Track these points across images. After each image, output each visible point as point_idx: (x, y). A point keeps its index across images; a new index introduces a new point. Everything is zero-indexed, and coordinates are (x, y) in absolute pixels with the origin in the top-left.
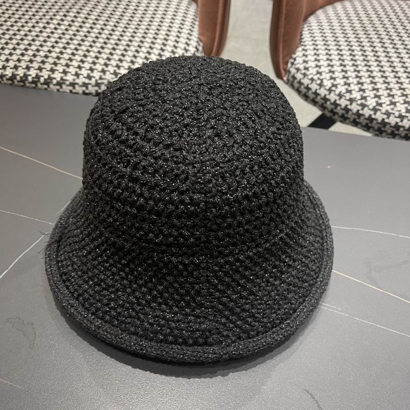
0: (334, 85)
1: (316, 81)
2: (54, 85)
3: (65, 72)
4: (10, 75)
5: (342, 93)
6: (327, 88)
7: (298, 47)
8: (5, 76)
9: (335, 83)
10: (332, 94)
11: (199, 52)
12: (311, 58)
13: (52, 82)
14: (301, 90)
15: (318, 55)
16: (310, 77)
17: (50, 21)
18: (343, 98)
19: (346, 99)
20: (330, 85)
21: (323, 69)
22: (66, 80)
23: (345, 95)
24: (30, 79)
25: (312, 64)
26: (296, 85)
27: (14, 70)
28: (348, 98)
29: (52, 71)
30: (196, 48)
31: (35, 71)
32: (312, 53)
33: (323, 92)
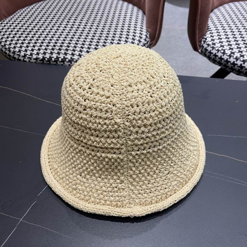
0: (232, 53)
1: (221, 51)
2: (67, 62)
3: (73, 54)
4: (42, 58)
5: (238, 57)
6: (228, 55)
7: (207, 32)
8: (39, 58)
9: (233, 51)
10: (232, 58)
11: (148, 38)
12: (216, 38)
13: (66, 61)
14: (211, 57)
15: (220, 36)
16: (217, 49)
17: (60, 26)
18: (239, 60)
19: (240, 61)
20: (230, 53)
21: (224, 44)
22: (74, 59)
23: (240, 58)
24: (53, 59)
25: (217, 41)
26: (208, 54)
27: (44, 55)
28: (242, 60)
29: (66, 54)
30: (146, 36)
31: (56, 55)
32: (216, 34)
33: (225, 57)
